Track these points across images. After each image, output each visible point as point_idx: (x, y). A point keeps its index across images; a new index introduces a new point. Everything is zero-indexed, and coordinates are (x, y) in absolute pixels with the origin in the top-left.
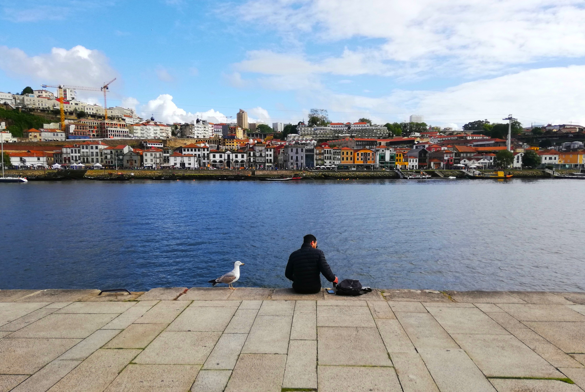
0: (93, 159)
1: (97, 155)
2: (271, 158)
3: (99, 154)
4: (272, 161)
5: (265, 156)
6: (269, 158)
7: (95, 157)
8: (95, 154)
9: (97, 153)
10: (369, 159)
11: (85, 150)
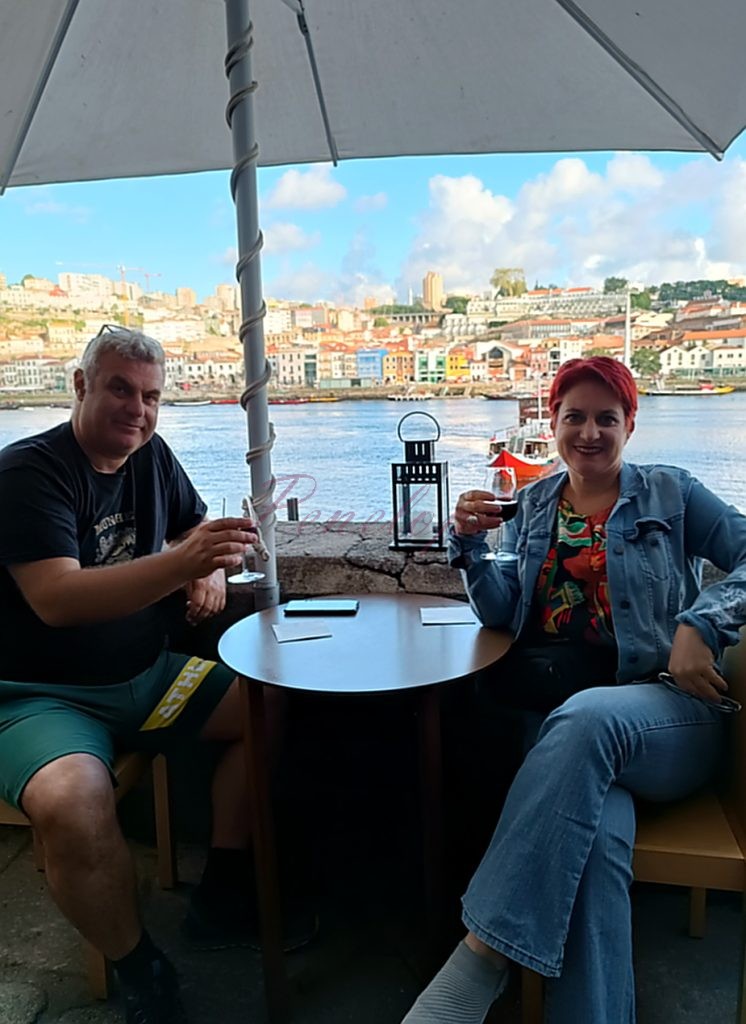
0: (30, 380)
1: (35, 374)
3: (38, 372)
7: (33, 377)
8: (32, 372)
9: (35, 371)
10: (406, 367)
11: (21, 368)
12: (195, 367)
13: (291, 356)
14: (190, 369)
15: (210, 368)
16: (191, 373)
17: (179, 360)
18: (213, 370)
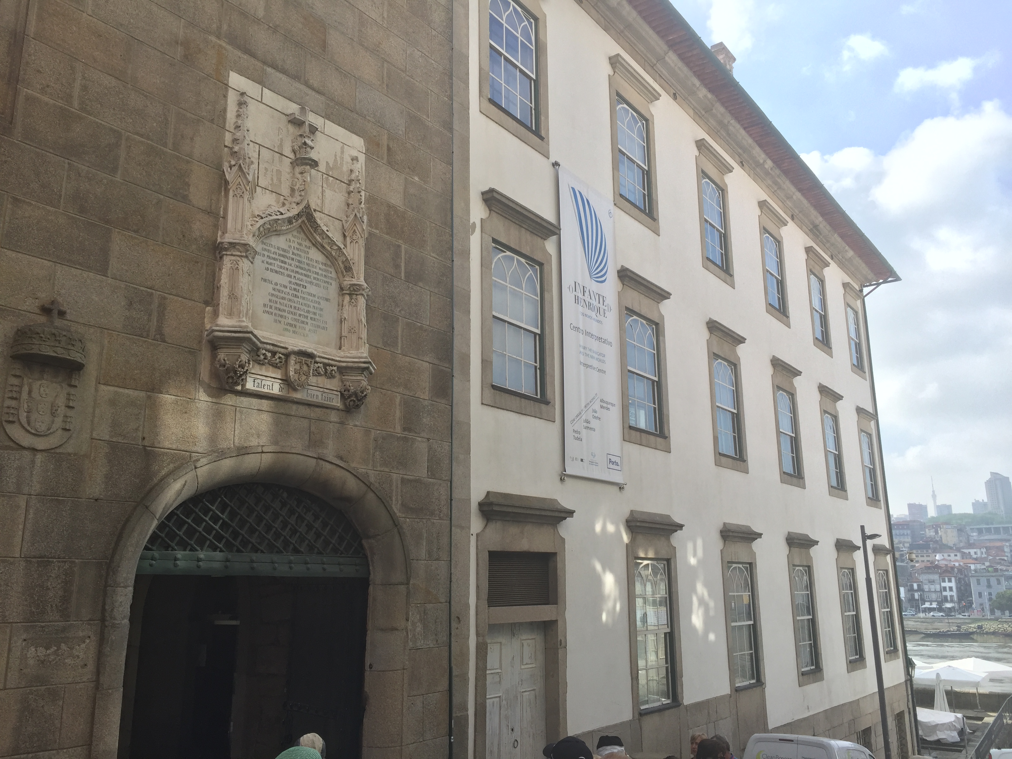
2: (951, 593)
4: (955, 598)
5: (941, 590)
6: (948, 593)
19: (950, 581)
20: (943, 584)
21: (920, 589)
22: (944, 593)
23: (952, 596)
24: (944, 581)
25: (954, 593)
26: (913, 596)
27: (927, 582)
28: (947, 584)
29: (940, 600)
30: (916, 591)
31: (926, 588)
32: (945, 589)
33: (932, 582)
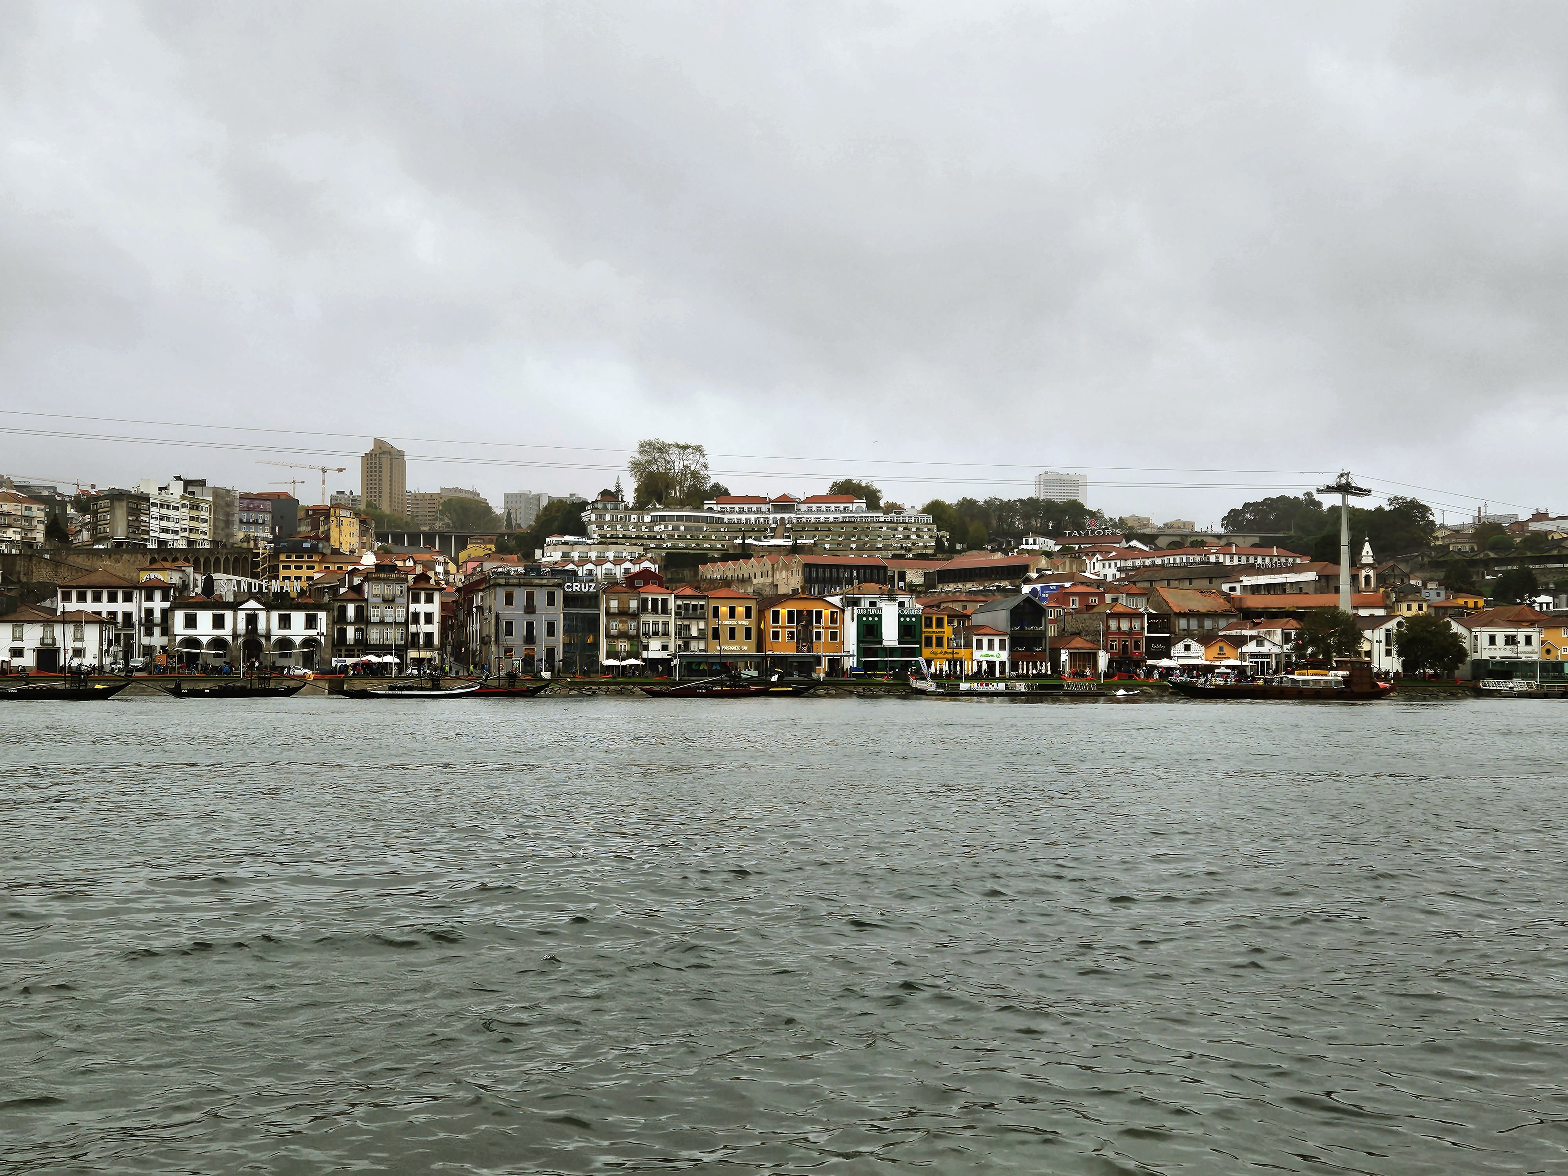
2: (428, 628)
4: (436, 640)
5: (406, 620)
6: (424, 628)
10: (818, 636)
12: (205, 618)
13: (530, 597)
14: (191, 622)
15: (252, 619)
16: (190, 632)
17: (150, 598)
18: (262, 627)
19: (429, 600)
20: (413, 607)
21: (362, 617)
22: (413, 628)
23: (429, 636)
24: (416, 600)
25: (434, 628)
26: (343, 633)
27: (379, 600)
28: (422, 607)
29: (403, 643)
30: (351, 624)
31: (374, 615)
32: (416, 617)
33: (389, 601)
